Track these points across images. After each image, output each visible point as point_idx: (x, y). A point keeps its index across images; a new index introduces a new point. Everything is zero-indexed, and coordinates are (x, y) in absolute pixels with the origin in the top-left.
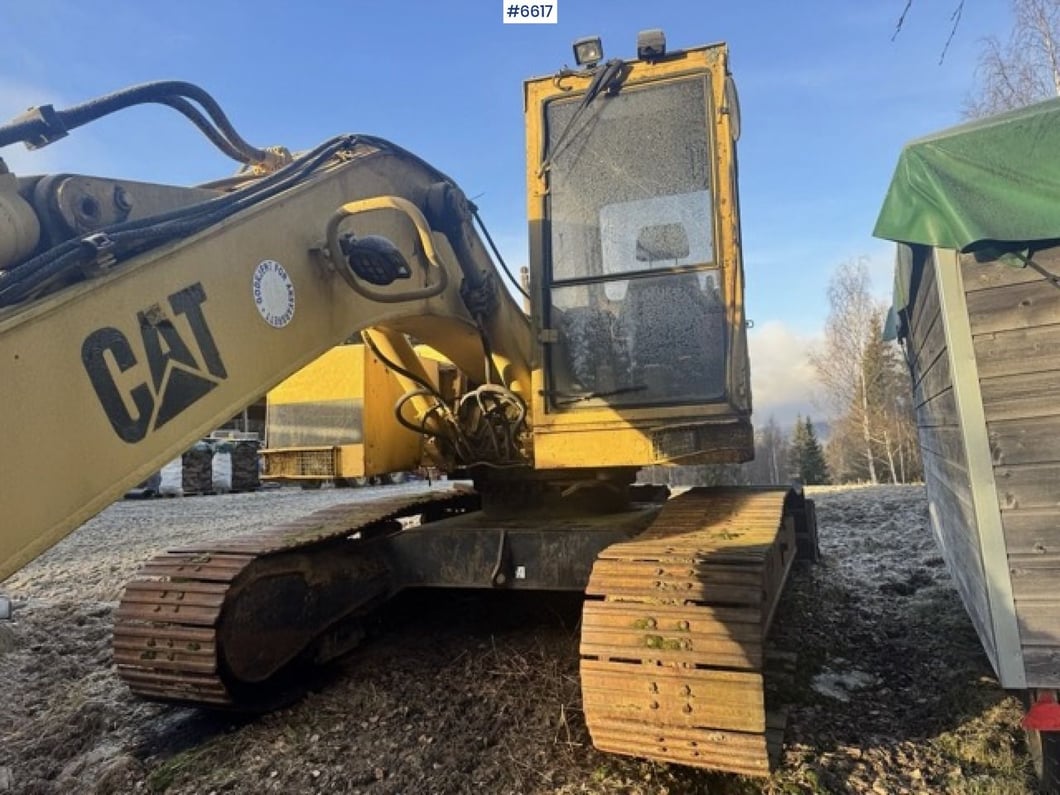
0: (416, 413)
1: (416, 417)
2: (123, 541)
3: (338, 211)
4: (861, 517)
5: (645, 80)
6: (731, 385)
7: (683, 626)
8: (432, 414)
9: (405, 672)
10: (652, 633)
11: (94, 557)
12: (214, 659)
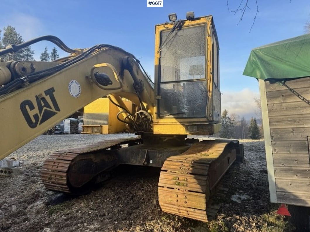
0: (123, 117)
1: (123, 118)
2: (52, 146)
3: (93, 67)
4: (260, 150)
5: (189, 26)
6: (207, 113)
7: (186, 180)
8: (128, 117)
9: (119, 187)
10: (177, 181)
11: (44, 150)
12: (66, 181)
